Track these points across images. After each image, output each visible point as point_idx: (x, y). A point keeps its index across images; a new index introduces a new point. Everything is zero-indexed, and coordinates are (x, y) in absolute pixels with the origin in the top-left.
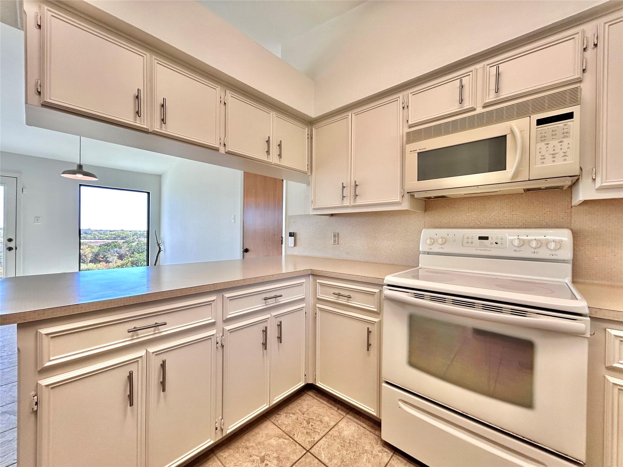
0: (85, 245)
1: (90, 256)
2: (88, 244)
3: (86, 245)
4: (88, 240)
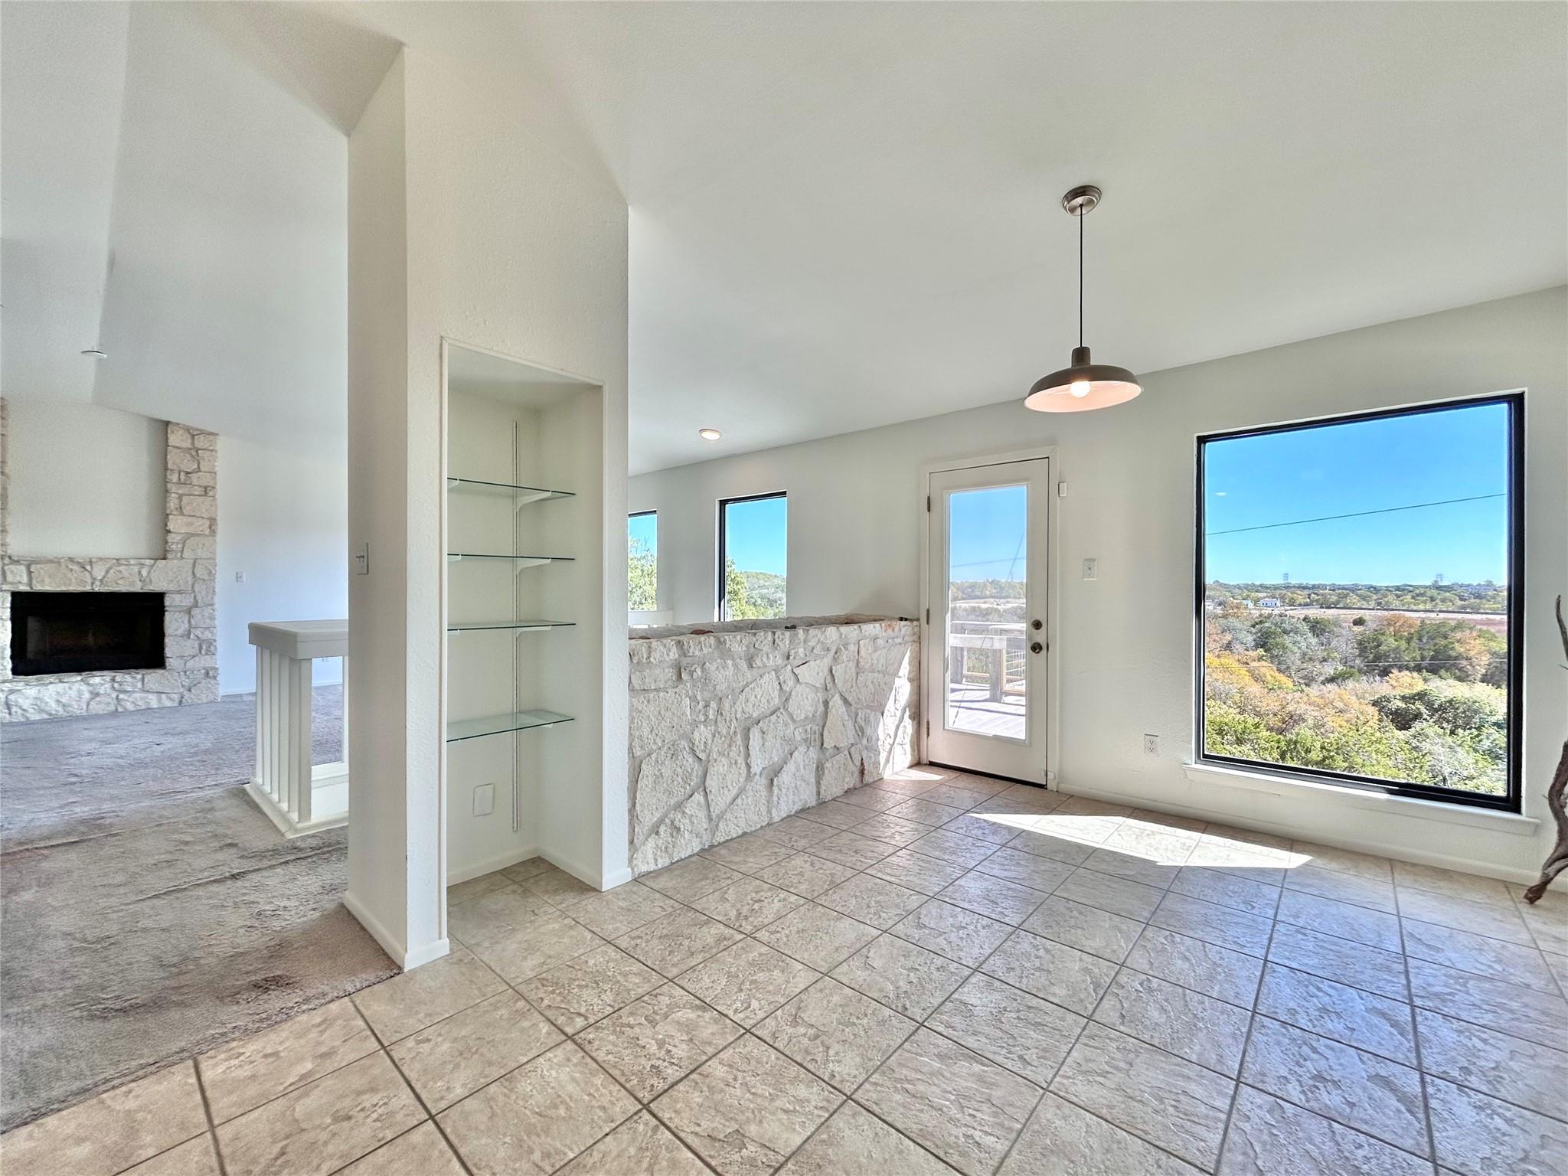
0: (1468, 631)
1: (1483, 663)
2: (1478, 627)
3: (1471, 629)
4: (1485, 616)
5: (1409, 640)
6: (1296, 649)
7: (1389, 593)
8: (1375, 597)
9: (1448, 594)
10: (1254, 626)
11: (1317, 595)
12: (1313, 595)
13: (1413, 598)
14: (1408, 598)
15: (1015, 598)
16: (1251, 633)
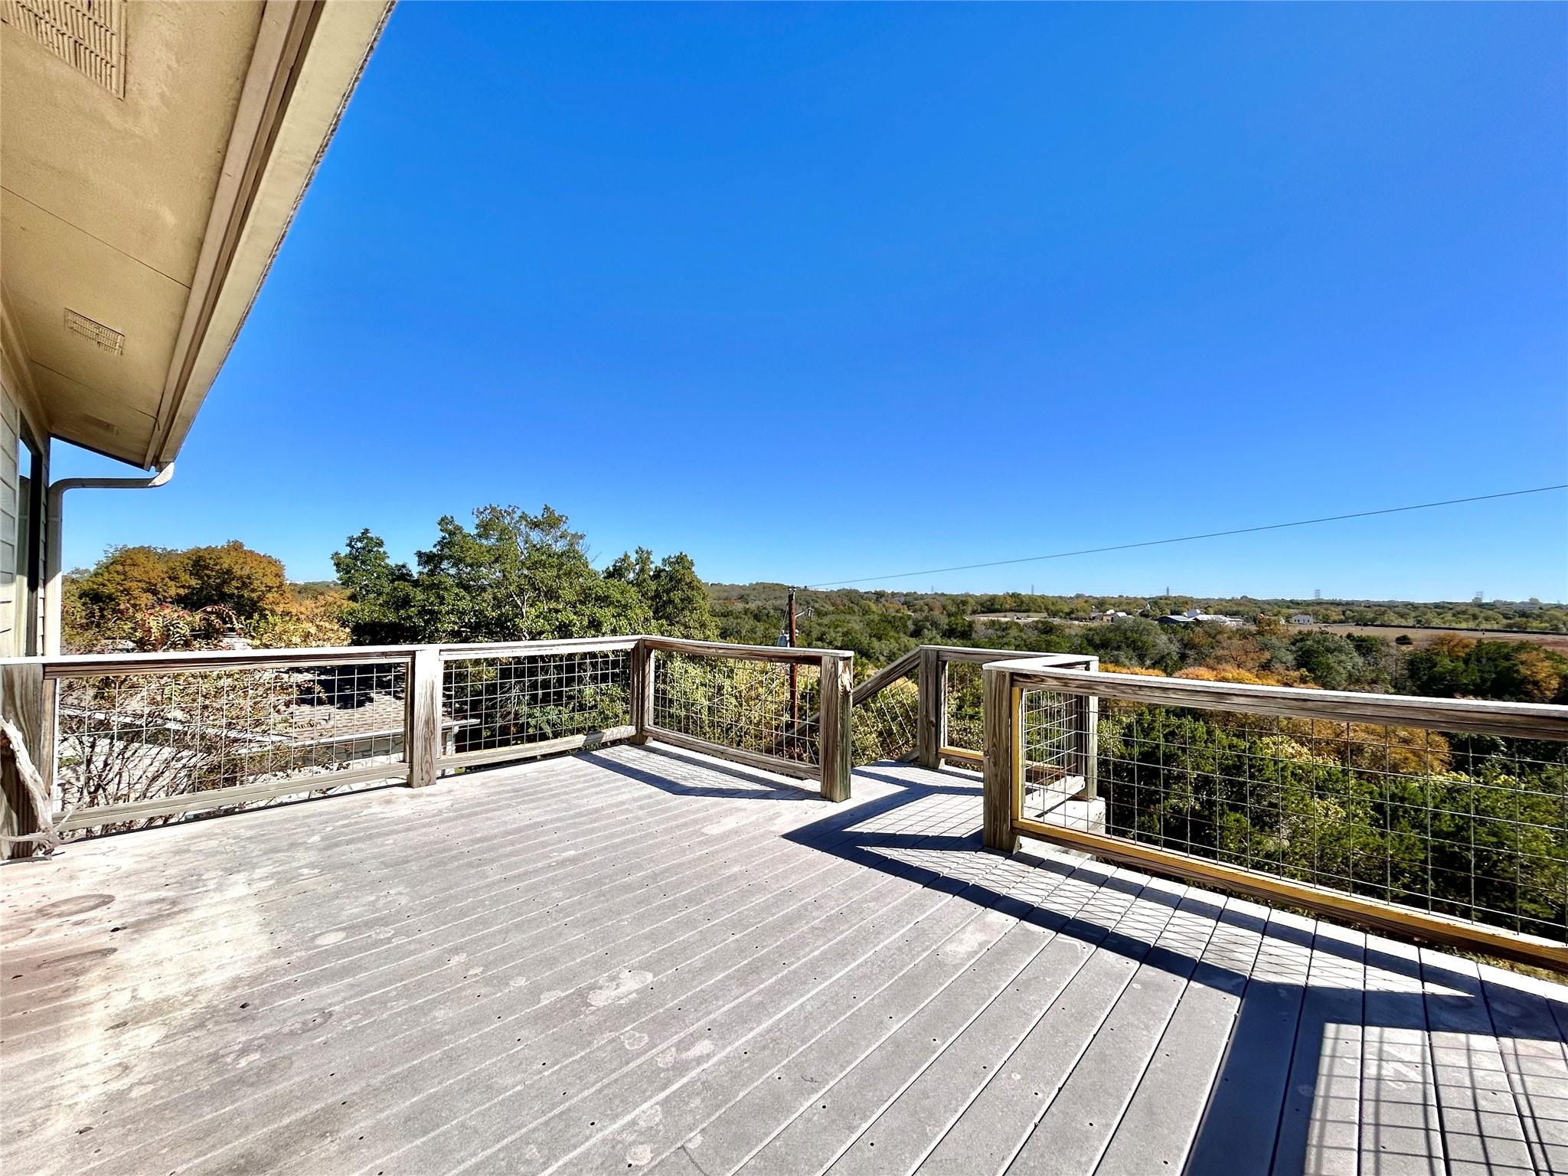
5: (1466, 661)
6: (1342, 670)
7: (1429, 611)
8: (1413, 614)
9: (1490, 612)
10: (1293, 644)
11: (1353, 612)
12: (1348, 612)
13: (1454, 615)
14: (1449, 616)
15: (1036, 611)
16: (1291, 651)
